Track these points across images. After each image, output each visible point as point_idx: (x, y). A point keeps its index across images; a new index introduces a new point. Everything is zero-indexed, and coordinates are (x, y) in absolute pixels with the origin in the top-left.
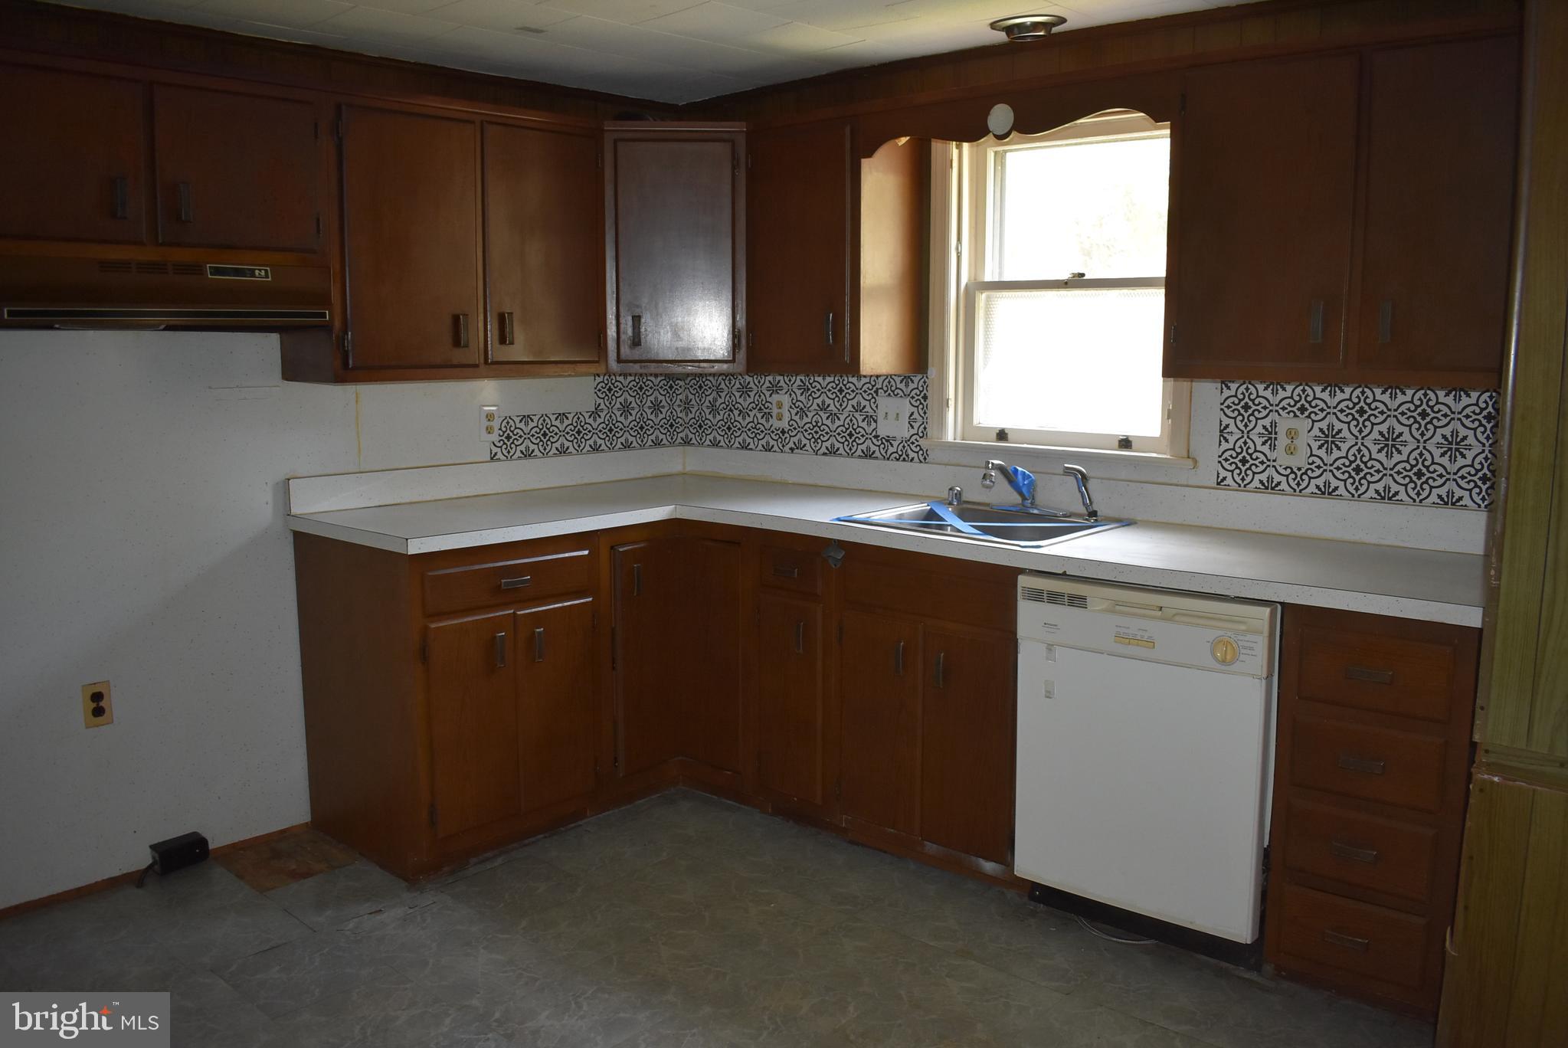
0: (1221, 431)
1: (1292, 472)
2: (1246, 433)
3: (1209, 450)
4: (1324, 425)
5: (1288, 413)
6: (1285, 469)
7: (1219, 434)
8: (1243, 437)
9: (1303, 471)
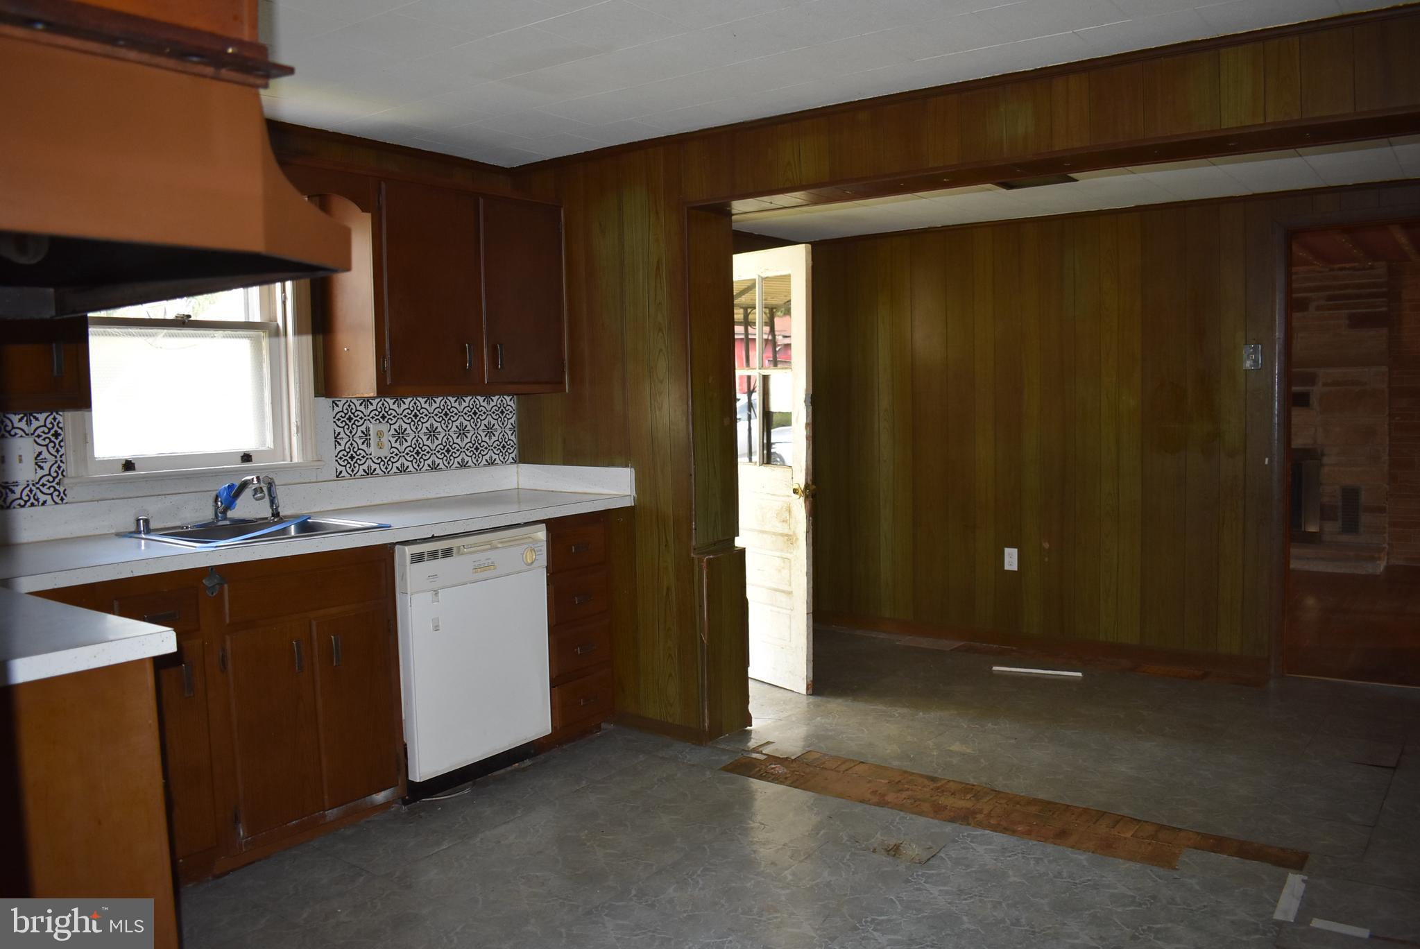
0: (335, 438)
1: (382, 461)
2: (351, 437)
3: (330, 451)
4: (396, 426)
5: (376, 420)
6: (378, 459)
7: (334, 440)
8: (350, 440)
9: (388, 458)
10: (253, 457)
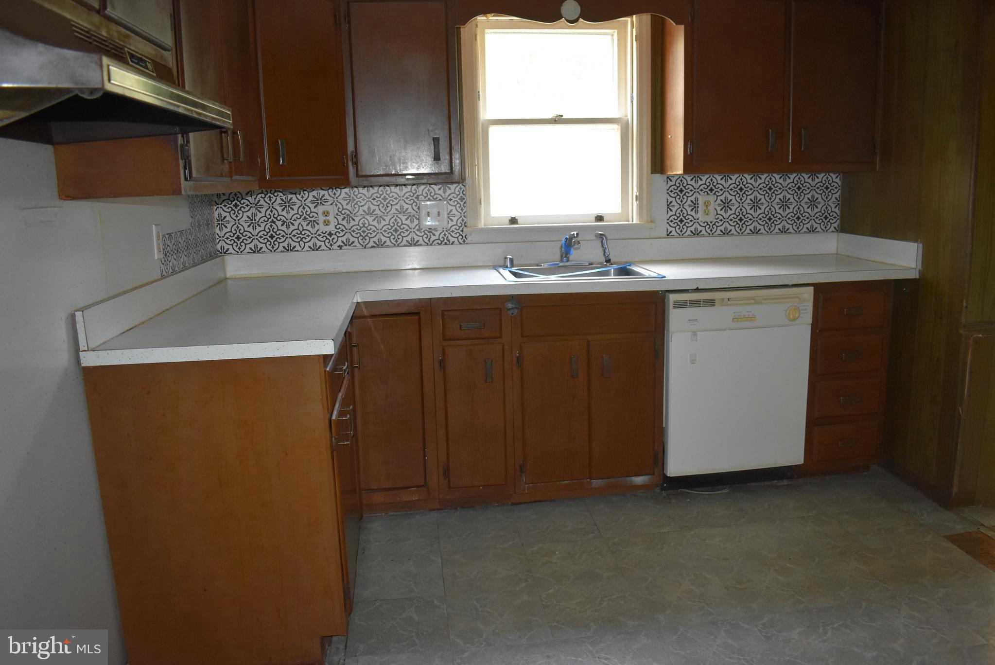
0: (668, 205)
1: (708, 224)
2: (682, 205)
3: (662, 215)
4: (723, 198)
5: (704, 192)
6: (704, 223)
7: (666, 207)
8: (680, 208)
9: (713, 223)
10: (604, 218)
